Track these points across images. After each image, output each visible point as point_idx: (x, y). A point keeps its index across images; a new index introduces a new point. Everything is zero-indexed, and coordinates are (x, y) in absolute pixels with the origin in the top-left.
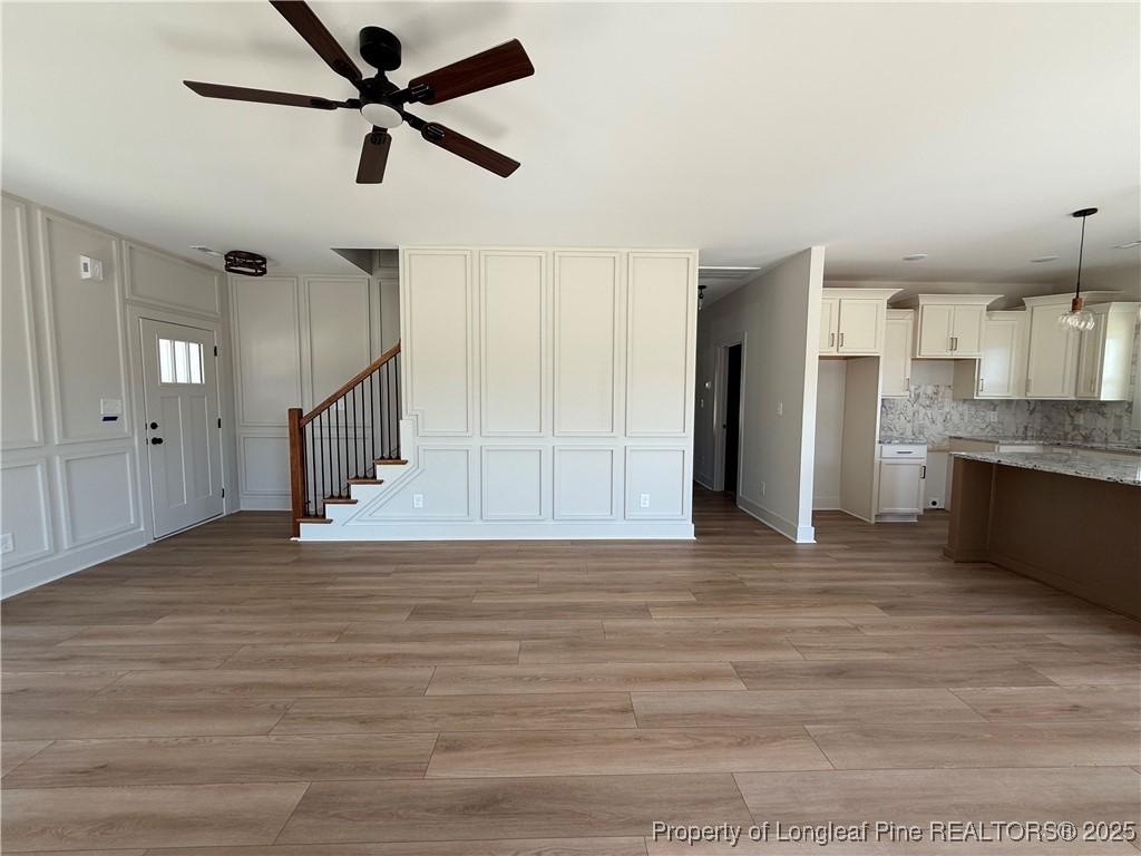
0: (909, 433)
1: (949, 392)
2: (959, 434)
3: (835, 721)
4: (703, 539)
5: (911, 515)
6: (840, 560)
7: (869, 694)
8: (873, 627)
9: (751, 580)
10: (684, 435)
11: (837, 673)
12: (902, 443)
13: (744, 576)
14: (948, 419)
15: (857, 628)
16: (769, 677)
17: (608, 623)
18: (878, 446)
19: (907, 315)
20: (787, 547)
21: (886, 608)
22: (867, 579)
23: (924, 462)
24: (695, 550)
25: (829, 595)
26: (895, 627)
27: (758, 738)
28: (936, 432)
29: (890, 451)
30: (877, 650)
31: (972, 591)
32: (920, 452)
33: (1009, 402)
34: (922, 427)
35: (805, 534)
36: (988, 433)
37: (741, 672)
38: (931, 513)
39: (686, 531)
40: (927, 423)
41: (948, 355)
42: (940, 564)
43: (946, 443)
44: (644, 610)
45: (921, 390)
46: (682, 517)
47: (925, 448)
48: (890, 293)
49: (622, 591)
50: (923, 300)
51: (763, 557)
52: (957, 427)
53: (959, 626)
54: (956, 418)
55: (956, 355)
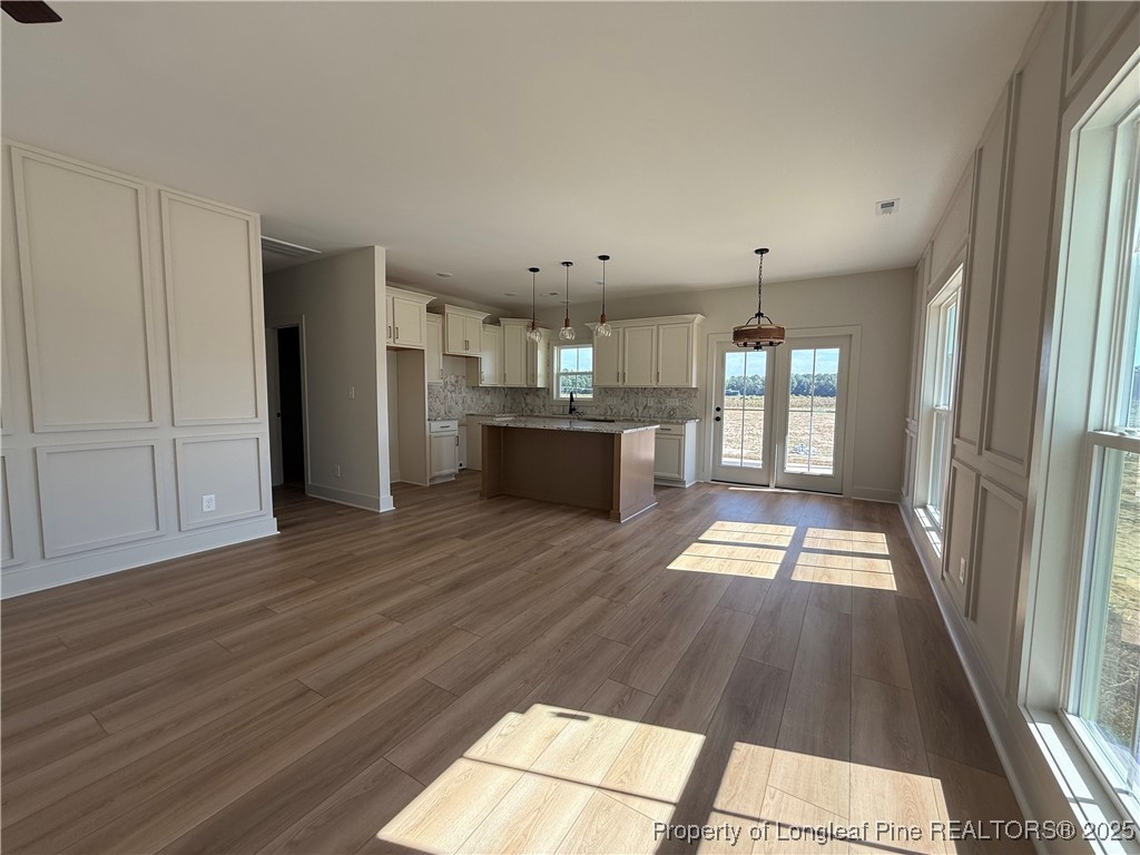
0: (442, 413)
1: (464, 381)
2: (471, 412)
3: (469, 613)
4: (288, 531)
5: (450, 475)
6: (418, 516)
7: (479, 589)
8: (462, 551)
9: (358, 550)
10: (257, 420)
11: (456, 586)
12: (443, 419)
13: (350, 549)
14: (463, 402)
15: (452, 556)
16: (413, 609)
17: (226, 639)
18: (427, 423)
19: (437, 318)
20: (376, 517)
21: (463, 537)
22: (442, 524)
23: (456, 433)
24: (280, 544)
25: (424, 541)
26: (474, 547)
27: (427, 648)
28: (458, 410)
29: (436, 426)
30: (471, 563)
31: (503, 512)
32: (454, 425)
33: (495, 388)
34: (450, 407)
35: (386, 503)
36: (486, 411)
37: (389, 616)
38: (464, 472)
39: (268, 527)
40: (453, 404)
41: (464, 353)
42: (478, 503)
43: (465, 419)
44: (263, 611)
45: (448, 379)
46: (261, 513)
47: (456, 422)
48: (429, 299)
49: (221, 605)
50: (448, 309)
51: (359, 530)
52: (470, 408)
53: (505, 534)
54: (469, 400)
55: (469, 353)
